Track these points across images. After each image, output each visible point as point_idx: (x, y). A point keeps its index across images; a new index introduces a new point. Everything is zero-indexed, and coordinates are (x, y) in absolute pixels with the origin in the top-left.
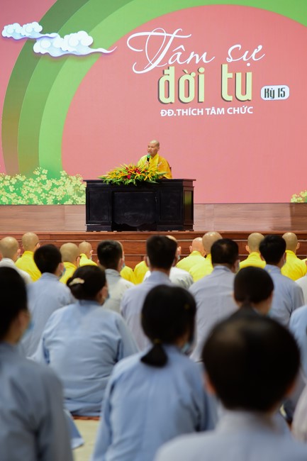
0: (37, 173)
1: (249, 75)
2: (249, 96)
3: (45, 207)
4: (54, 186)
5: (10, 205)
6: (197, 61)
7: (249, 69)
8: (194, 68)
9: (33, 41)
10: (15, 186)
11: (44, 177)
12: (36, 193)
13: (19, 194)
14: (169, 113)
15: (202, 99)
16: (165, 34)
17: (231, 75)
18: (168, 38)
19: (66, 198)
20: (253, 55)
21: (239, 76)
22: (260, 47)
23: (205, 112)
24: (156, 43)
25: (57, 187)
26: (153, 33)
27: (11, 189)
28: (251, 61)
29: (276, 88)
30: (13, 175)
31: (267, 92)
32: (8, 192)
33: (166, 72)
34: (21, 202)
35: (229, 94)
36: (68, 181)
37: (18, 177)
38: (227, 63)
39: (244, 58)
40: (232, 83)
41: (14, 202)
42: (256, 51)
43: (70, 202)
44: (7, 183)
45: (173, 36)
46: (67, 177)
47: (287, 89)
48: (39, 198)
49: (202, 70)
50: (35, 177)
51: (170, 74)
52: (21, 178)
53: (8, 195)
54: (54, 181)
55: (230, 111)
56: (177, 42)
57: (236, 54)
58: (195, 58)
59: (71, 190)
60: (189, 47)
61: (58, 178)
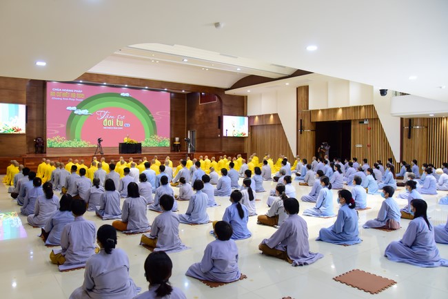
0: (75, 140)
1: (122, 121)
2: (122, 125)
3: (76, 148)
4: (79, 143)
5: (68, 147)
8: (111, 119)
14: (105, 128)
15: (112, 125)
17: (118, 121)
20: (123, 118)
21: (120, 121)
22: (124, 116)
23: (113, 128)
24: (103, 113)
26: (102, 111)
27: (68, 143)
29: (127, 124)
30: (68, 140)
31: (125, 125)
34: (70, 146)
35: (118, 125)
37: (70, 141)
38: (117, 118)
39: (121, 118)
40: (119, 123)
43: (83, 147)
45: (106, 112)
46: (82, 141)
47: (129, 125)
48: (75, 146)
51: (106, 120)
53: (67, 145)
55: (118, 128)
56: (107, 114)
57: (119, 117)
58: (111, 117)
59: (83, 144)
60: (110, 115)
61: (80, 141)
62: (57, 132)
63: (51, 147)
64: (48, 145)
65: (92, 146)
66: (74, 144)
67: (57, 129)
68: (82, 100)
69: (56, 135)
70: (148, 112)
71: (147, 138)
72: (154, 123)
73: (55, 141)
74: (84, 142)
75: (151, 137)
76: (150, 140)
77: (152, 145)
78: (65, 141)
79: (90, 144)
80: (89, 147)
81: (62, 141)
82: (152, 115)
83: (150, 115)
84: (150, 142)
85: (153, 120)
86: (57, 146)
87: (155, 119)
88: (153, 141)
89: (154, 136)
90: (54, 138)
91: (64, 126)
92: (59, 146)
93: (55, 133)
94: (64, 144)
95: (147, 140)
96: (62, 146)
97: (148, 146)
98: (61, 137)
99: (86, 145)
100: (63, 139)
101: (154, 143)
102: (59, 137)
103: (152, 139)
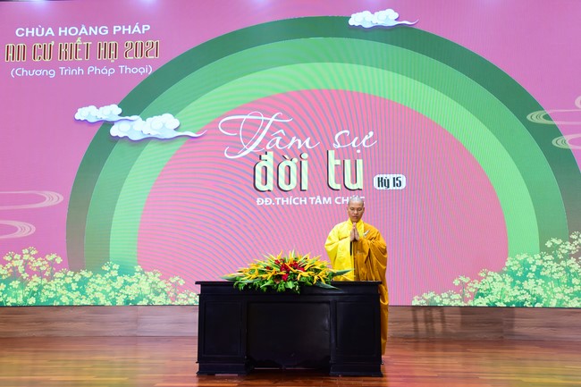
0: (106, 268)
1: (360, 163)
2: (360, 185)
3: (114, 308)
4: (126, 283)
5: (71, 306)
6: (300, 146)
7: (359, 156)
8: (296, 153)
9: (111, 124)
10: (79, 283)
11: (114, 273)
12: (104, 292)
13: (83, 292)
14: (267, 201)
15: (305, 187)
16: (263, 118)
17: (338, 162)
18: (266, 122)
19: (140, 297)
20: (364, 142)
22: (371, 134)
23: (309, 201)
25: (130, 284)
26: (248, 117)
27: (74, 286)
28: (361, 147)
29: (390, 177)
30: (76, 270)
31: (381, 181)
32: (70, 290)
33: (264, 157)
34: (85, 302)
35: (336, 182)
36: (143, 278)
37: (83, 273)
38: (332, 149)
39: (353, 144)
40: (341, 171)
41: (77, 302)
42: (366, 138)
43: (145, 302)
44: (69, 280)
45: (272, 119)
46: (142, 273)
47: (403, 179)
48: (107, 297)
49: (305, 156)
50: (103, 273)
51: (268, 161)
52: (87, 275)
53: (70, 294)
54: (127, 278)
55: (339, 200)
56: (275, 126)
57: (343, 139)
58: (296, 144)
59: (146, 288)
60: (291, 131)
61: (131, 274)
62: (25, 229)
66: (102, 289)
67: (24, 217)
68: (147, 71)
69: (18, 245)
71: (523, 253)
72: (563, 161)
73: (15, 275)
74: (154, 277)
75: (549, 244)
76: (539, 263)
77: (561, 301)
78: (58, 275)
79: (182, 289)
80: (176, 303)
81: (47, 274)
82: (546, 117)
83: (535, 117)
84: (544, 278)
85: (558, 143)
86: (20, 301)
87: (567, 138)
88: (567, 269)
89: (572, 241)
90: (8, 258)
91: (61, 198)
92: (32, 301)
93: (18, 234)
94: (53, 288)
95: (525, 265)
96: (43, 300)
97: (527, 304)
98: (41, 255)
99: (163, 295)
100: (52, 264)
101: (570, 284)
102: (34, 252)
103: (557, 261)
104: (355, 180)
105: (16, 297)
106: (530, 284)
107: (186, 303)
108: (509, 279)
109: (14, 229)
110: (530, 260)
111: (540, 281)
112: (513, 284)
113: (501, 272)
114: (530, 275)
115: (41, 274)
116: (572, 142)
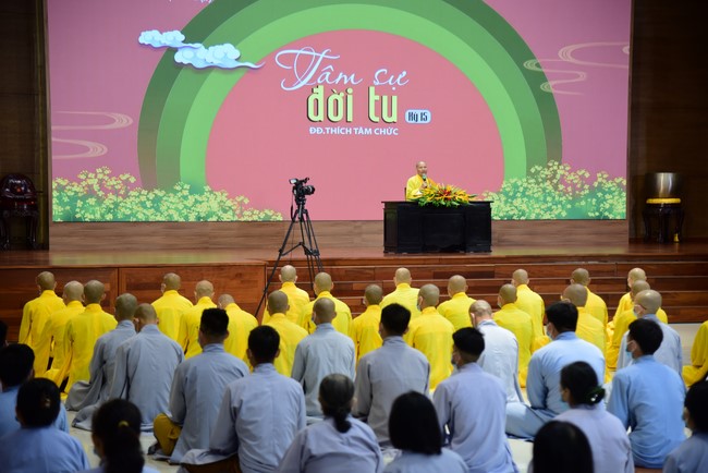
0: (178, 188)
1: (395, 98)
2: (394, 118)
3: (186, 225)
4: (196, 201)
5: (147, 223)
6: (346, 82)
7: (395, 93)
8: (343, 88)
9: (175, 50)
10: (153, 201)
11: (186, 193)
12: (177, 209)
13: (157, 209)
14: (318, 130)
15: (350, 118)
16: (314, 54)
17: (378, 98)
18: (317, 58)
19: (210, 214)
20: (398, 80)
21: (385, 98)
22: (404, 73)
23: (353, 131)
24: (305, 62)
25: (201, 203)
26: (302, 52)
27: (149, 204)
28: (396, 85)
29: (419, 112)
30: (150, 190)
31: (411, 115)
32: (145, 207)
33: (315, 90)
34: (159, 218)
35: (376, 115)
36: (212, 197)
37: (156, 191)
38: (373, 85)
39: (390, 81)
40: (379, 104)
41: (152, 218)
42: (400, 77)
43: (214, 219)
44: (143, 198)
45: (322, 55)
46: (211, 192)
47: (429, 114)
48: (180, 214)
49: (350, 91)
50: (176, 192)
51: (319, 93)
52: (160, 193)
53: (145, 211)
54: (197, 196)
55: (378, 131)
56: (325, 62)
57: (383, 77)
58: (343, 79)
59: (215, 206)
60: (339, 67)
61: (201, 193)
62: (97, 150)
63: (71, 222)
64: (58, 211)
65: (258, 216)
66: (175, 206)
67: (95, 137)
69: (92, 164)
70: (518, 50)
71: (514, 177)
72: (545, 102)
73: (90, 192)
74: (221, 196)
75: (533, 170)
76: (525, 185)
77: (539, 214)
78: (132, 193)
79: (247, 207)
80: (242, 219)
81: (122, 192)
82: (538, 65)
83: (530, 65)
84: (528, 196)
85: (544, 87)
86: (98, 217)
87: (551, 83)
88: (544, 190)
89: (549, 167)
90: (82, 177)
91: (131, 121)
92: (109, 217)
93: (90, 154)
94: (129, 205)
95: (515, 187)
96: (120, 216)
97: (515, 218)
98: (115, 174)
99: (230, 213)
100: (126, 183)
101: (545, 202)
102: (107, 172)
103: (538, 183)
104: (390, 114)
105: (93, 213)
106: (517, 202)
107: (250, 219)
108: (503, 199)
109: (86, 149)
110: (519, 183)
111: (525, 199)
112: (506, 202)
113: (498, 193)
114: (519, 195)
115: (116, 192)
116: (554, 87)
